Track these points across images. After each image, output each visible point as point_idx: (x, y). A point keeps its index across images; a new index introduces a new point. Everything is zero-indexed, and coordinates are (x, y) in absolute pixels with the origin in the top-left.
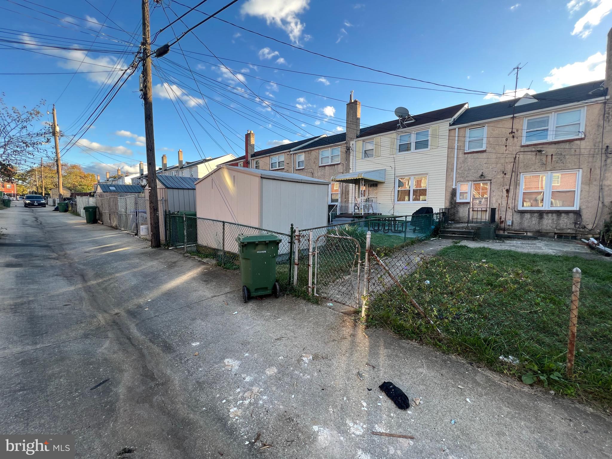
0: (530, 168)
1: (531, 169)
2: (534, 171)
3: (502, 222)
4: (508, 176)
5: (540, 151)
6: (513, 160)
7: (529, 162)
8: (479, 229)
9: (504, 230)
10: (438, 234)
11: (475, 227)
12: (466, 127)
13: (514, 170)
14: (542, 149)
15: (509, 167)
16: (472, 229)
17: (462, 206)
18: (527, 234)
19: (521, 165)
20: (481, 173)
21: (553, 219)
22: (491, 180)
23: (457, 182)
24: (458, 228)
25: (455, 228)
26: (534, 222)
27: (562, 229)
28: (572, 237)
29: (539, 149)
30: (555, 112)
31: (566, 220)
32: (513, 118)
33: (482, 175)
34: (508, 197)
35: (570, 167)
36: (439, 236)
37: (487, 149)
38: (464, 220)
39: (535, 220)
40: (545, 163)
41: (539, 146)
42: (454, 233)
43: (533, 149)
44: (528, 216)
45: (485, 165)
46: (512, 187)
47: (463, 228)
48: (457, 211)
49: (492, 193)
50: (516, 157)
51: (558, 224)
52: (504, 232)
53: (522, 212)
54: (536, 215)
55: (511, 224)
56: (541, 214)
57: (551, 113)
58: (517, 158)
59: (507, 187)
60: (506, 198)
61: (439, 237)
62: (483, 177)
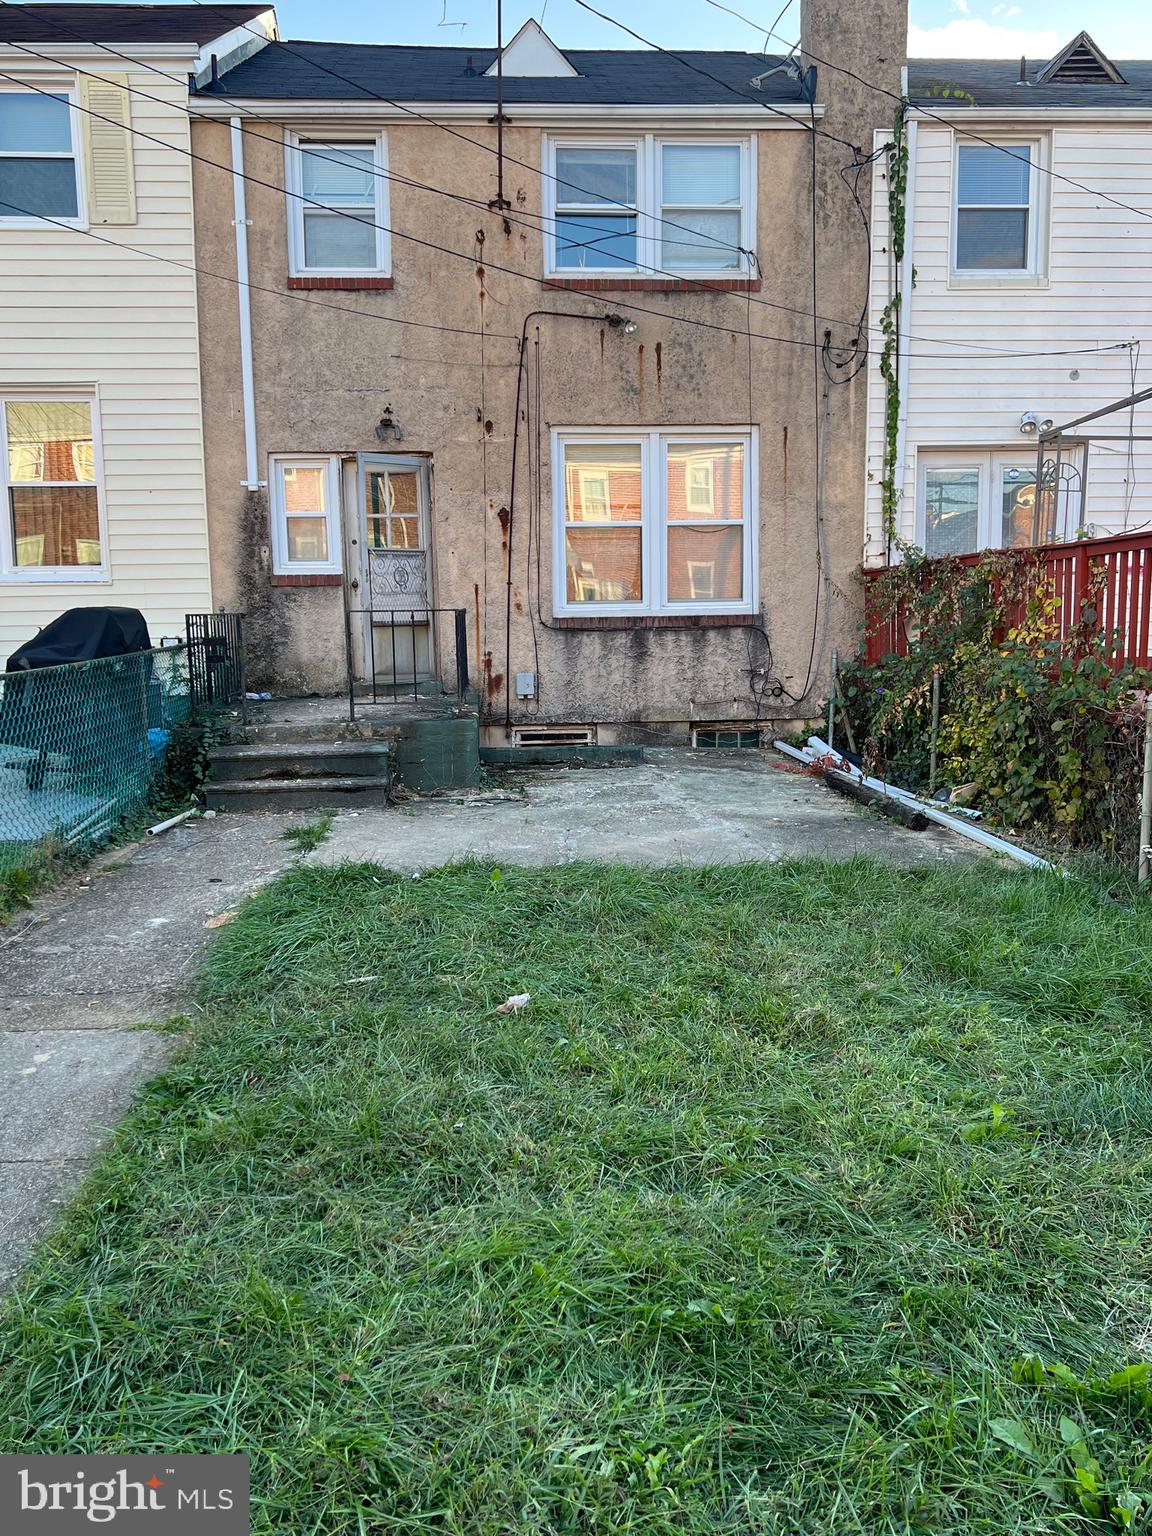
0: (586, 404)
1: (589, 410)
2: (599, 419)
3: (495, 683)
4: (501, 438)
5: (615, 322)
6: (513, 355)
7: (580, 373)
8: (410, 730)
9: (507, 722)
10: (193, 782)
11: (387, 721)
12: (282, 122)
13: (523, 406)
14: (623, 314)
15: (504, 386)
16: (378, 736)
17: (305, 597)
18: (595, 735)
19: (550, 383)
20: (379, 414)
21: (680, 661)
22: (429, 455)
23: (267, 453)
24: (305, 735)
25: (285, 736)
26: (616, 677)
27: (710, 705)
28: (746, 735)
29: (611, 310)
30: (659, 134)
31: (723, 662)
32: (500, 120)
33: (387, 424)
34: (507, 547)
35: (723, 417)
36: (202, 796)
37: (400, 278)
38: (326, 680)
39: (620, 665)
40: (637, 384)
41: (609, 296)
42: (284, 768)
43: (591, 310)
44: (591, 645)
45: (398, 370)
46: (521, 501)
47: (327, 731)
48: (285, 631)
49: (440, 529)
50: (525, 339)
51: (699, 681)
52: (508, 736)
53: (571, 629)
54: (622, 640)
55: (530, 691)
56: (639, 632)
57: (640, 134)
58: (530, 345)
59: (502, 499)
60: (502, 556)
61: (203, 804)
62: (391, 433)
